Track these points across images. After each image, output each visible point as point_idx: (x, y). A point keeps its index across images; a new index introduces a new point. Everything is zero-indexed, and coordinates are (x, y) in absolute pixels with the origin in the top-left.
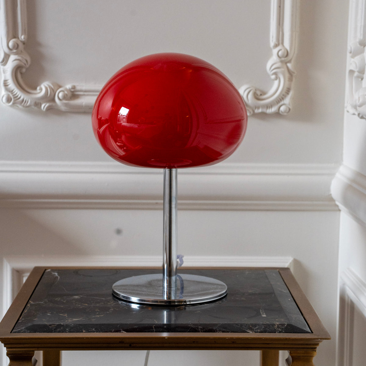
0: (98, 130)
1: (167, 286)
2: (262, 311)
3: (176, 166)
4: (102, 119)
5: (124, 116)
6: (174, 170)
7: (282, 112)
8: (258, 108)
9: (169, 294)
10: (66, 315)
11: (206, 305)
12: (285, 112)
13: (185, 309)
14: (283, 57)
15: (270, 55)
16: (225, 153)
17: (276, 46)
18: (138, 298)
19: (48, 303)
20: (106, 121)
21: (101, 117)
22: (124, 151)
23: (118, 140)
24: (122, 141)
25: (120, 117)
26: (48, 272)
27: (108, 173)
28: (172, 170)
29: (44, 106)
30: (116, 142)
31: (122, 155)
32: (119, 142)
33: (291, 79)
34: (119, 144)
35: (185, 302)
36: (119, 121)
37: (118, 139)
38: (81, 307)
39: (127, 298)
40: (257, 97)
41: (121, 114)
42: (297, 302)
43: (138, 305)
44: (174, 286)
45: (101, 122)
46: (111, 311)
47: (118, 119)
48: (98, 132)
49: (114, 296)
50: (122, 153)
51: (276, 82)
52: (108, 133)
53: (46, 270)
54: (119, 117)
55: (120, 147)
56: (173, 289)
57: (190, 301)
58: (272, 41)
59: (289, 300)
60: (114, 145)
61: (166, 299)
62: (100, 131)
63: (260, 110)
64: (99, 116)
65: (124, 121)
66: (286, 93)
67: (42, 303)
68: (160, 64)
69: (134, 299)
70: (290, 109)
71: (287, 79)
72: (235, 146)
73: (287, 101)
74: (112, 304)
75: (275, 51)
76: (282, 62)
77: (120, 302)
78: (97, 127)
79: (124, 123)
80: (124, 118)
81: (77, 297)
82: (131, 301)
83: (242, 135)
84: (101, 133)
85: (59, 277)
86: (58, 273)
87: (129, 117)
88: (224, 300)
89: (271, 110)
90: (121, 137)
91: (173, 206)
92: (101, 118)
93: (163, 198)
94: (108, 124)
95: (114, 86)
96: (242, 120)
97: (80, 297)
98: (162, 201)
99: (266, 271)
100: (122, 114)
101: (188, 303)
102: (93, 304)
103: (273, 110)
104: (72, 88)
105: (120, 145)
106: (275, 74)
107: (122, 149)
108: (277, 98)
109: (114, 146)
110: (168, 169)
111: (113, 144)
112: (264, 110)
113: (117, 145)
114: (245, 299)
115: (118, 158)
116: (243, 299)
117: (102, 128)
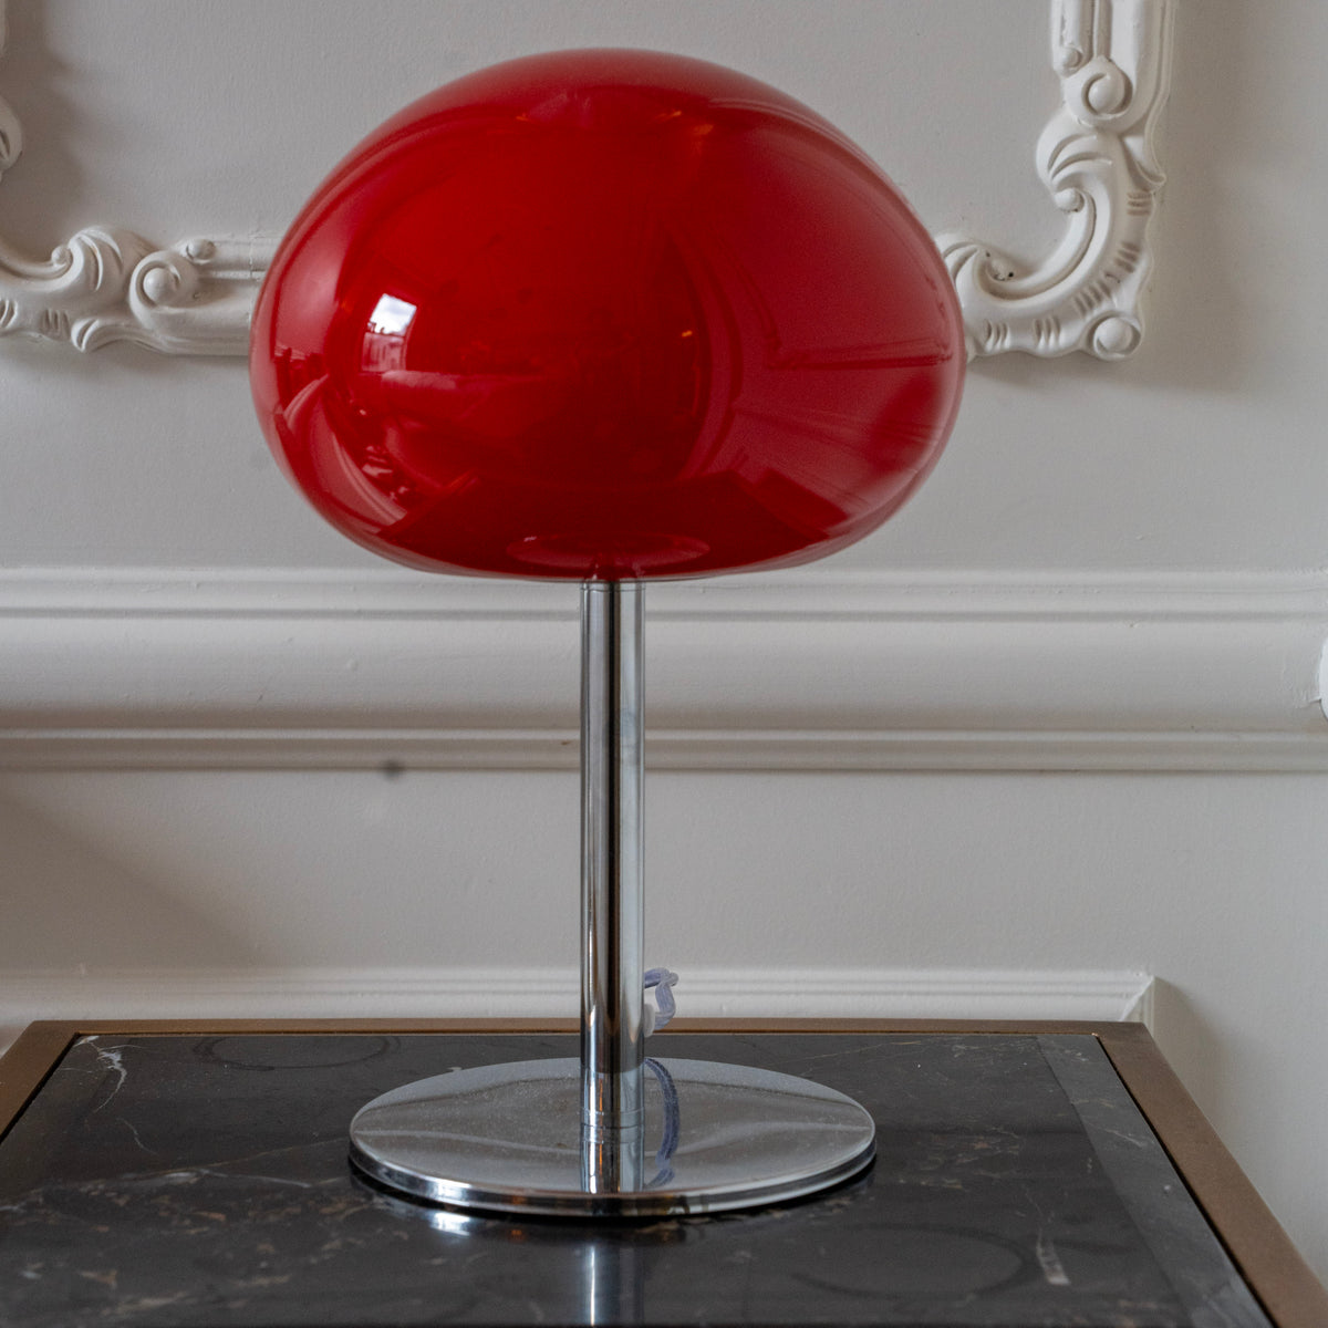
0: (279, 411)
1: (597, 1123)
2: (1045, 1254)
3: (636, 566)
4: (294, 357)
5: (392, 335)
6: (627, 590)
7: (1100, 345)
8: (1001, 332)
9: (610, 1161)
10: (111, 1280)
11: (778, 1215)
12: (1116, 347)
13: (680, 1236)
14: (1105, 108)
15: (1049, 103)
16: (857, 511)
17: (1077, 61)
18: (465, 1182)
19: (43, 1211)
20: (313, 366)
21: (285, 348)
22: (401, 502)
23: (370, 453)
24: (388, 457)
25: (378, 340)
26: (87, 1045)
27: (359, 614)
28: (619, 591)
29: (82, 330)
30: (360, 460)
31: (392, 522)
32: (373, 464)
33: (1140, 207)
34: (374, 471)
35: (682, 1201)
36: (369, 361)
37: (370, 448)
38: (193, 1232)
39: (413, 1182)
40: (993, 284)
41: (377, 330)
42: (1205, 1200)
43: (465, 1219)
44: (632, 1121)
45: (288, 376)
46: (330, 1251)
47: (365, 351)
48: (281, 422)
49: (356, 1171)
50: (391, 513)
51: (1078, 222)
52: (321, 421)
53: (78, 1036)
54: (371, 343)
55: (380, 484)
56: (627, 1133)
57: (704, 1200)
58: (1062, 39)
59: (1165, 1192)
60: (354, 478)
61: (593, 1190)
62: (286, 414)
63: (1008, 343)
64: (281, 346)
65: (393, 360)
66: (1120, 263)
67: (15, 1208)
68: (564, 97)
69: (448, 1189)
70: (1136, 335)
71: (1125, 206)
72: (905, 479)
73: (1126, 298)
74: (341, 1212)
75: (1073, 85)
76: (1101, 129)
77: (379, 1201)
78: (272, 398)
79: (393, 372)
80: (393, 346)
81: (182, 1174)
82: (431, 1196)
83: (939, 433)
84: (290, 424)
85: (124, 1073)
86: (124, 1052)
87: (417, 342)
88: (862, 1188)
89: (1057, 338)
90: (379, 440)
91: (626, 754)
92: (288, 353)
93: (579, 723)
94: (323, 379)
95: (351, 200)
96: (943, 360)
97: (199, 1174)
98: (576, 735)
99: (1041, 1039)
100: (383, 329)
101: (695, 1209)
102: (250, 1214)
103: (1068, 337)
104: (199, 255)
105: (380, 475)
106: (1074, 182)
107: (388, 495)
108: (1079, 288)
109: (353, 483)
110: (601, 586)
111: (346, 470)
112: (1027, 341)
113: (367, 476)
114: (959, 1187)
115: (377, 539)
116: (952, 1183)
117: (296, 398)
